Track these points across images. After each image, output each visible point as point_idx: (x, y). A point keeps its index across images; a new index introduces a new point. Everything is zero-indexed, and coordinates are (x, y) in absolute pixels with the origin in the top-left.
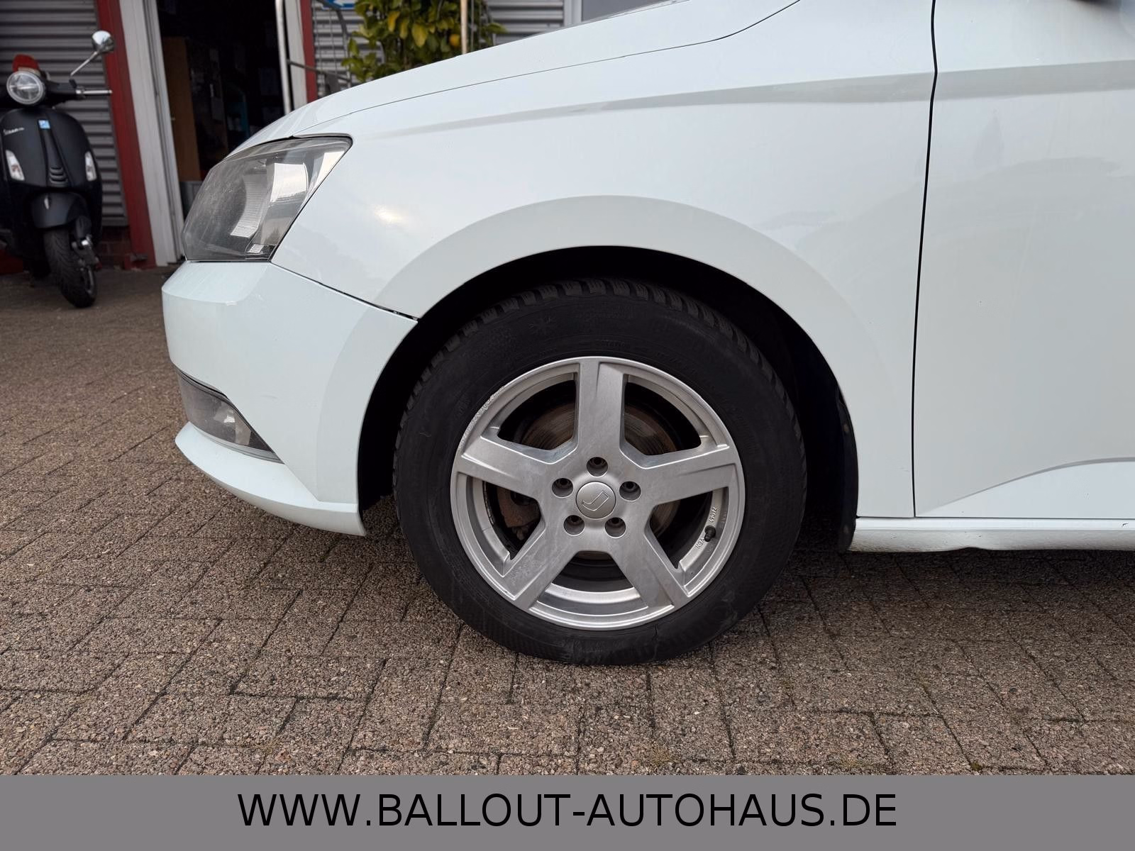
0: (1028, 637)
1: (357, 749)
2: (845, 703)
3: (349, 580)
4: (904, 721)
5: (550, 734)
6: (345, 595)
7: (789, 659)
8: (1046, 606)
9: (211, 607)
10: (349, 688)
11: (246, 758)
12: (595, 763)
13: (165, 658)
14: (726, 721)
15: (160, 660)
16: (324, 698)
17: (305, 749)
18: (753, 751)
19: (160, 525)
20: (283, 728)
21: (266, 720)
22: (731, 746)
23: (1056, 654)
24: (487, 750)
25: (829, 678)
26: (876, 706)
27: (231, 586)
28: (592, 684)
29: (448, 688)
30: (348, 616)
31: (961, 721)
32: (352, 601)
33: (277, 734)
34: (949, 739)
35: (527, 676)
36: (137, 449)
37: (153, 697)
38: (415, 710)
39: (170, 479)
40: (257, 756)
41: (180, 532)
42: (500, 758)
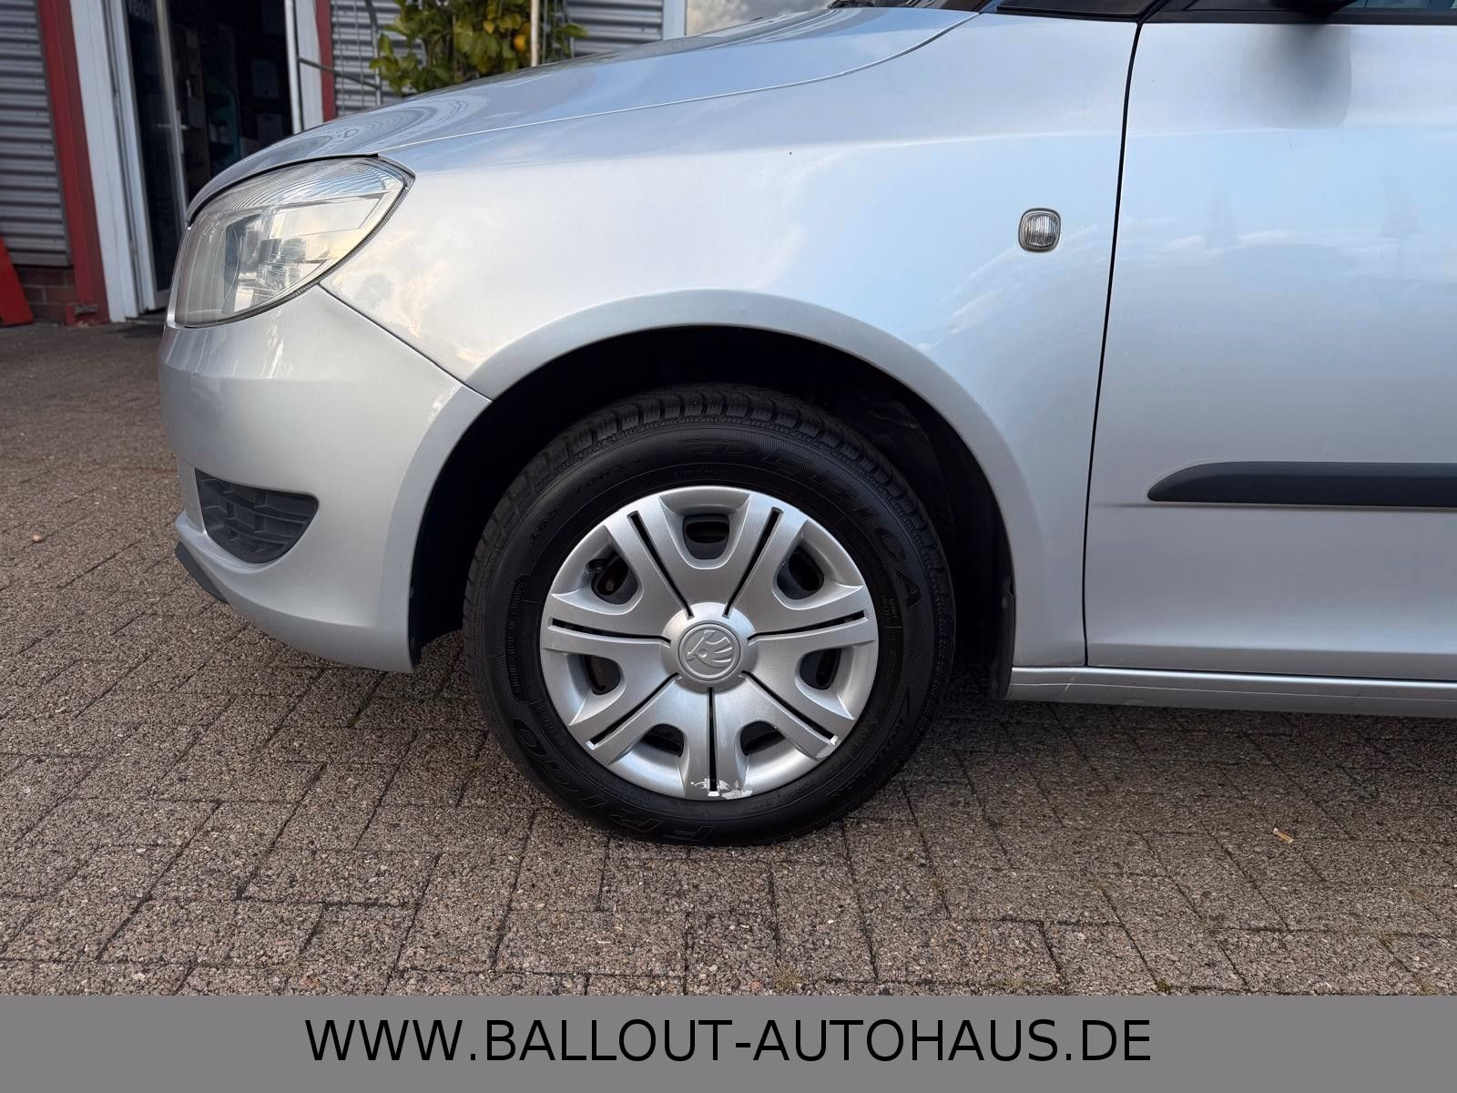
0: (1224, 828)
1: (405, 970)
2: (1009, 909)
3: (387, 751)
4: (1079, 932)
5: (650, 950)
6: (382, 771)
7: (941, 854)
8: (1245, 790)
9: (206, 784)
10: (393, 892)
11: (262, 982)
12: (707, 985)
13: (148, 852)
14: (866, 931)
15: (141, 856)
16: (359, 904)
17: (339, 970)
18: (899, 969)
19: (132, 675)
20: (308, 941)
21: (286, 933)
22: (872, 963)
23: (1257, 849)
24: (571, 969)
25: (989, 879)
26: (1046, 913)
27: (232, 758)
28: (703, 887)
29: (520, 891)
30: (388, 799)
31: (1146, 931)
32: (392, 781)
33: (301, 951)
34: (1133, 953)
35: (619, 876)
36: (96, 572)
37: (135, 903)
38: (478, 919)
39: (143, 613)
40: (276, 979)
41: (160, 685)
42: (588, 980)
